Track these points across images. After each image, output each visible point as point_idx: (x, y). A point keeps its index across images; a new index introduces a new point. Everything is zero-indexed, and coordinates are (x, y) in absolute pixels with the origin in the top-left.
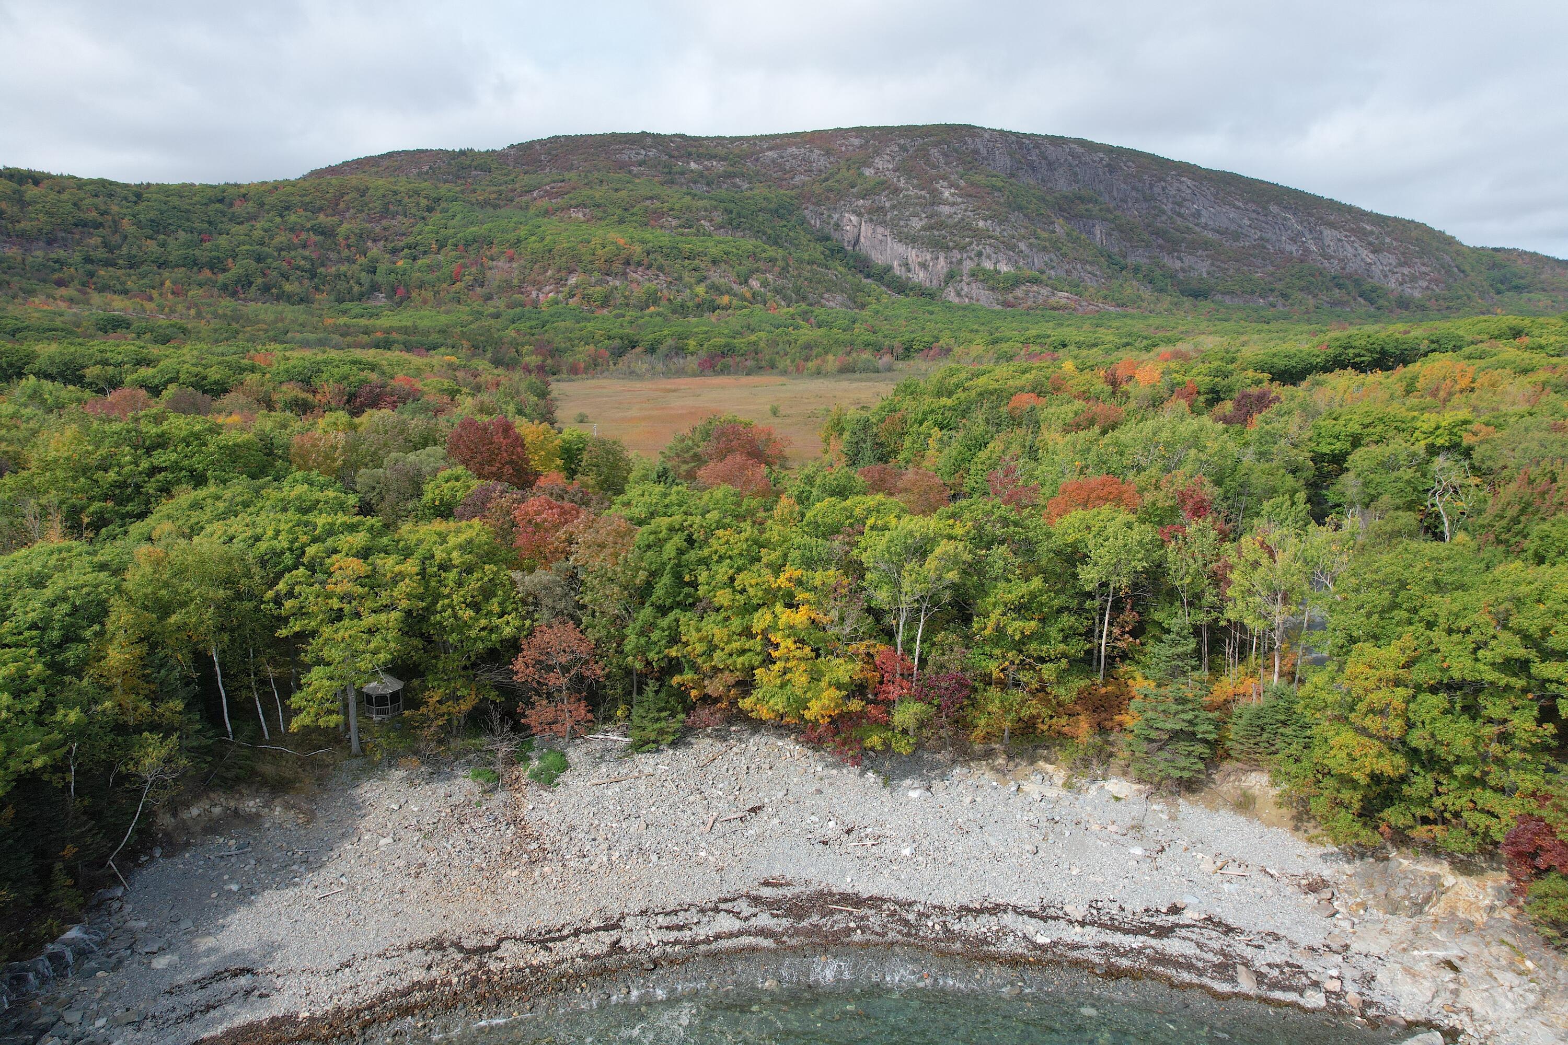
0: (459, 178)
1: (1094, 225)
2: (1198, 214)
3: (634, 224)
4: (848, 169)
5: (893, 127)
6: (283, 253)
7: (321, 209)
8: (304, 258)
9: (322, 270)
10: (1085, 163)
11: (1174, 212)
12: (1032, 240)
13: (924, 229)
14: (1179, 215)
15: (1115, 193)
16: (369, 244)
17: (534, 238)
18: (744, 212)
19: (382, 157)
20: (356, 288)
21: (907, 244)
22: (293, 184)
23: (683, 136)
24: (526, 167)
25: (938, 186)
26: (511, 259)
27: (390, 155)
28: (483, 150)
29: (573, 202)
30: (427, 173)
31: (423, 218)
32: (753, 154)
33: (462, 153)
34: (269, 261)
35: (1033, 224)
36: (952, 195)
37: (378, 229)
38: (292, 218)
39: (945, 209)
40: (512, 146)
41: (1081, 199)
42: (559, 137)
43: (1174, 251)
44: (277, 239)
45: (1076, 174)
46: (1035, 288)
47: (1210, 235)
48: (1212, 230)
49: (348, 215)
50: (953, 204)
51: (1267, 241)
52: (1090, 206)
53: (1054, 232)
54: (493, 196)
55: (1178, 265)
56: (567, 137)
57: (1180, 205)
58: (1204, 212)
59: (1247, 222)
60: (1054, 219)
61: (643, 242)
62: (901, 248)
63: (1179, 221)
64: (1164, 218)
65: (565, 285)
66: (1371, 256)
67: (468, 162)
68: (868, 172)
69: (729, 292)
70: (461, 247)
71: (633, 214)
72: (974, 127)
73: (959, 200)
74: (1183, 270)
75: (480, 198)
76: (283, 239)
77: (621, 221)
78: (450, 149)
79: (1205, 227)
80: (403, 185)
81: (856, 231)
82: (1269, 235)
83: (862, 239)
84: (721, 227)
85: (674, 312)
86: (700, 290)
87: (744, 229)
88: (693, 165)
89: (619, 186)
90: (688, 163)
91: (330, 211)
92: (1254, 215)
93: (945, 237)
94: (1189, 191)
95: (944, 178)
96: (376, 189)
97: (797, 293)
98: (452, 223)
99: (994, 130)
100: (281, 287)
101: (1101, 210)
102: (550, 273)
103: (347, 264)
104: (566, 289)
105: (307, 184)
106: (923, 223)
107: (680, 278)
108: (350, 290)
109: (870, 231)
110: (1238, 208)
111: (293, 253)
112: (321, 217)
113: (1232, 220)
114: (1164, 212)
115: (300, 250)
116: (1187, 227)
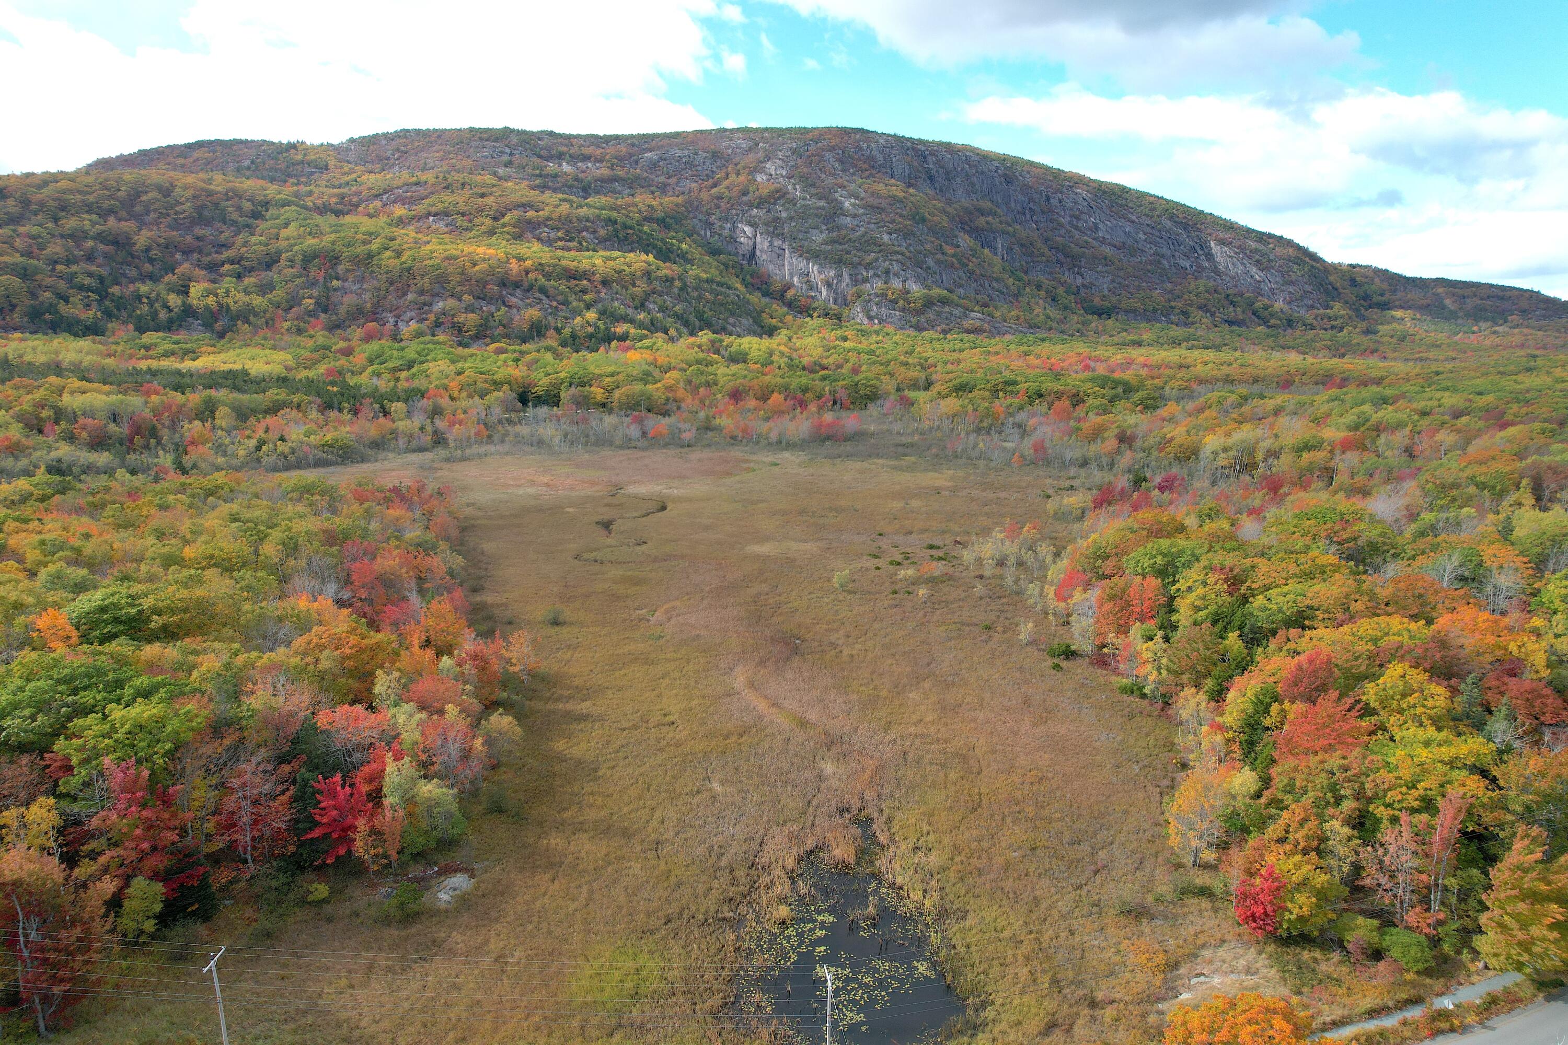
0: (289, 176)
1: (995, 239)
2: (1096, 228)
3: (508, 237)
4: (738, 174)
5: (781, 129)
6: (59, 267)
7: (112, 211)
8: (90, 275)
9: (115, 290)
10: (982, 173)
11: (1073, 226)
12: (939, 256)
13: (825, 243)
14: (1076, 228)
15: (1013, 205)
16: (178, 256)
17: (388, 254)
18: (629, 222)
19: (190, 147)
20: (163, 315)
21: (808, 259)
22: (70, 177)
23: (551, 134)
24: (370, 166)
25: (837, 195)
26: (361, 280)
27: (200, 145)
28: (317, 142)
29: (433, 210)
30: (248, 168)
31: (248, 226)
32: (631, 155)
33: (292, 146)
34: (39, 277)
35: (938, 239)
36: (853, 205)
37: (189, 239)
38: (71, 223)
39: (848, 221)
40: (352, 141)
41: (982, 212)
42: (408, 131)
43: (1074, 266)
44: (49, 251)
45: (973, 184)
46: (947, 309)
47: (1107, 250)
48: (1109, 244)
49: (148, 219)
50: (855, 216)
51: (1163, 256)
52: (990, 219)
53: (958, 246)
54: (334, 200)
55: (1079, 280)
56: (418, 132)
57: (1078, 219)
58: (1101, 226)
59: (1142, 236)
60: (957, 233)
61: (520, 259)
62: (801, 264)
63: (1076, 234)
64: (1062, 231)
65: (431, 312)
66: (1260, 273)
67: (300, 157)
68: (760, 178)
69: (625, 319)
70: (298, 263)
71: (504, 225)
72: (868, 131)
73: (861, 211)
74: (1084, 286)
75: (319, 202)
76: (58, 249)
77: (491, 233)
78: (276, 141)
79: (1103, 241)
80: (219, 182)
81: (751, 243)
82: (1165, 251)
83: (758, 253)
84: (606, 240)
85: (564, 344)
86: (591, 315)
87: (632, 242)
88: (566, 167)
89: (484, 190)
90: (560, 165)
91: (123, 214)
92: (1148, 230)
93: (848, 253)
94: (1085, 204)
95: (843, 187)
96: (185, 188)
97: (701, 319)
98: (284, 233)
99: (889, 135)
100: (57, 312)
101: (1001, 222)
102: (410, 297)
103: (149, 283)
104: (432, 317)
105: (90, 179)
106: (824, 236)
107: (566, 303)
108: (155, 315)
109: (767, 244)
110: (1133, 222)
111: (74, 268)
112: (112, 222)
113: (1128, 234)
114: (1062, 225)
115: (82, 265)
116: (1087, 242)
